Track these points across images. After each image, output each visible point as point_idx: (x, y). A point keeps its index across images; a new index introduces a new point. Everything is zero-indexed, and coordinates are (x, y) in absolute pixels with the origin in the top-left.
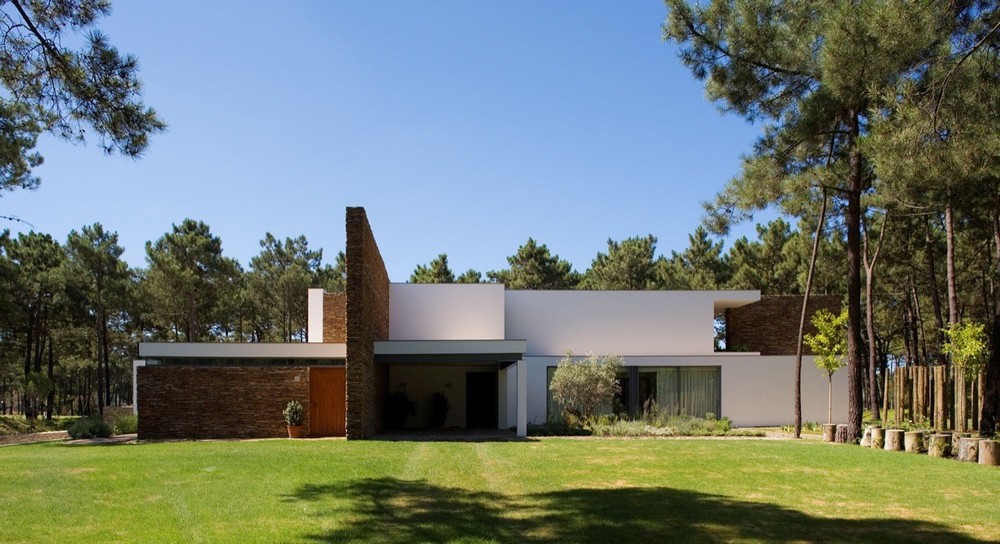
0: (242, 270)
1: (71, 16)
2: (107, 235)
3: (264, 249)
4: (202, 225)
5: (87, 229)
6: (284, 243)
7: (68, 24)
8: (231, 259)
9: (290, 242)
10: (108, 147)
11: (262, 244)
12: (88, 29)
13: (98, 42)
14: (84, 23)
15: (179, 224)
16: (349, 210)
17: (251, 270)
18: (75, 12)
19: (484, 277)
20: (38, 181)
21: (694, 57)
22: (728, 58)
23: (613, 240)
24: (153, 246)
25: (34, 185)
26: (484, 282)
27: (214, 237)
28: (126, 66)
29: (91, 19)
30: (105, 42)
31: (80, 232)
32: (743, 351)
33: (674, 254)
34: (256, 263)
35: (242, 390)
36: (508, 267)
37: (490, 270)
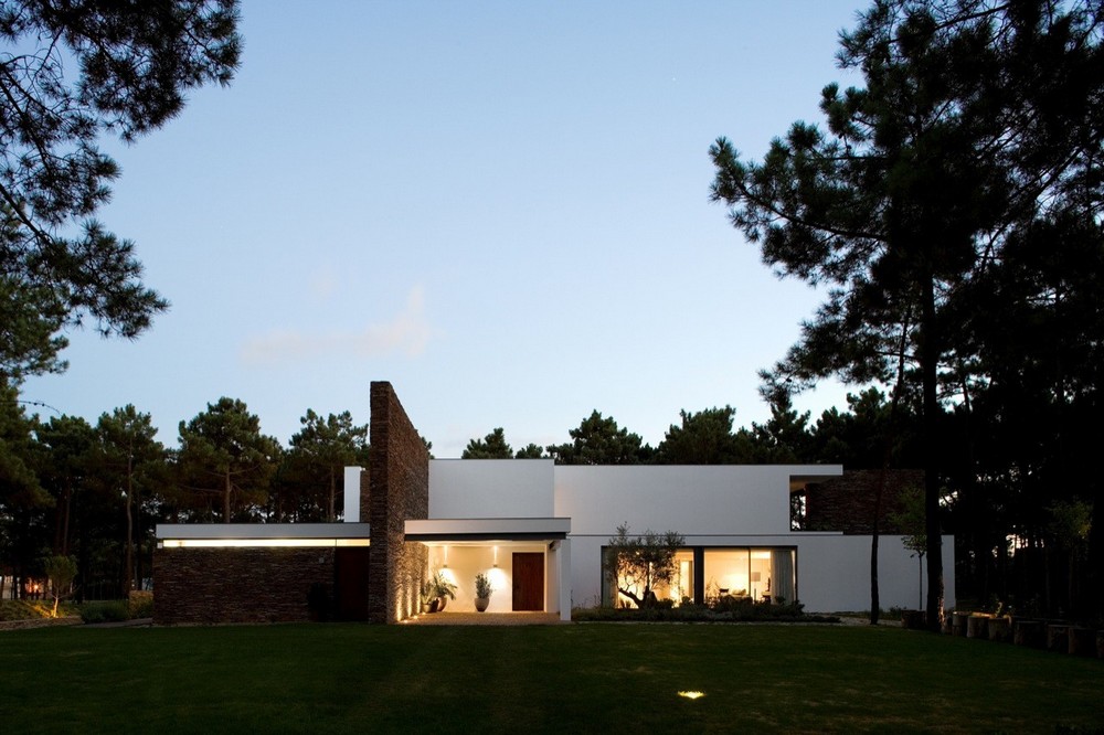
0: (281, 448)
1: (72, 207)
2: (139, 416)
3: (306, 426)
4: (238, 402)
5: (119, 411)
6: (326, 419)
7: (68, 215)
8: (269, 436)
9: (332, 418)
10: (105, 330)
11: (303, 420)
12: (88, 217)
13: (93, 230)
14: (84, 212)
15: (215, 402)
16: (373, 384)
17: (292, 447)
18: (75, 204)
19: (545, 453)
20: (65, 365)
21: (746, 218)
22: (784, 219)
23: (687, 412)
24: (187, 426)
25: (62, 369)
26: (546, 457)
27: (251, 415)
28: (122, 251)
29: (92, 209)
30: (101, 230)
31: (112, 414)
32: (823, 530)
33: (754, 425)
34: (296, 440)
35: (263, 571)
36: (571, 441)
37: (550, 444)
